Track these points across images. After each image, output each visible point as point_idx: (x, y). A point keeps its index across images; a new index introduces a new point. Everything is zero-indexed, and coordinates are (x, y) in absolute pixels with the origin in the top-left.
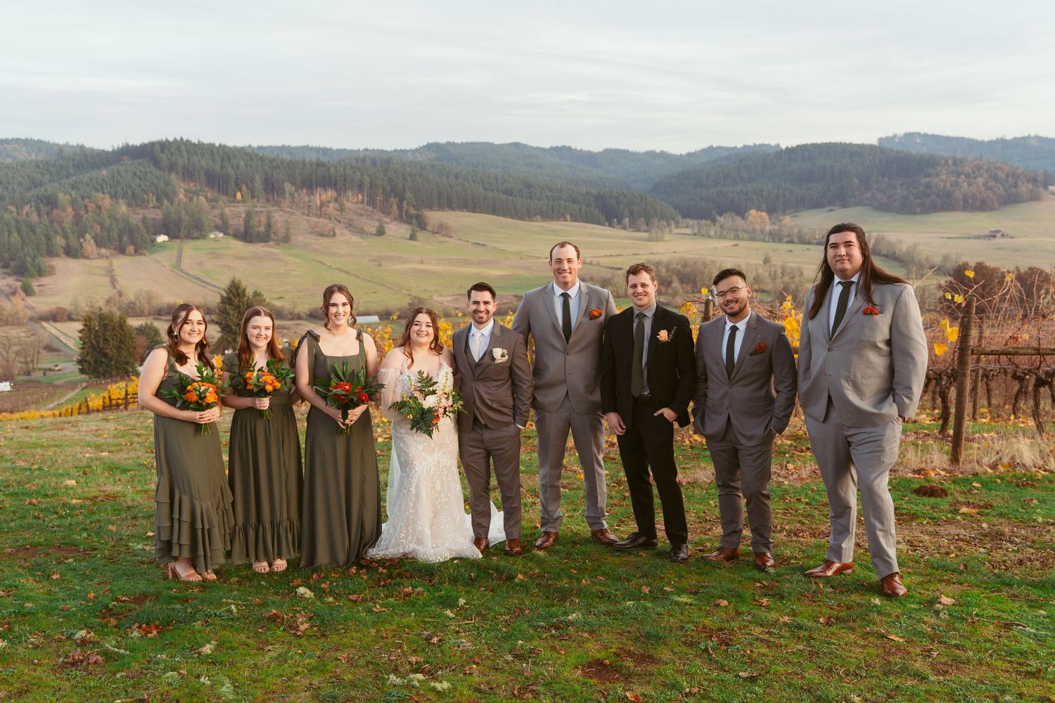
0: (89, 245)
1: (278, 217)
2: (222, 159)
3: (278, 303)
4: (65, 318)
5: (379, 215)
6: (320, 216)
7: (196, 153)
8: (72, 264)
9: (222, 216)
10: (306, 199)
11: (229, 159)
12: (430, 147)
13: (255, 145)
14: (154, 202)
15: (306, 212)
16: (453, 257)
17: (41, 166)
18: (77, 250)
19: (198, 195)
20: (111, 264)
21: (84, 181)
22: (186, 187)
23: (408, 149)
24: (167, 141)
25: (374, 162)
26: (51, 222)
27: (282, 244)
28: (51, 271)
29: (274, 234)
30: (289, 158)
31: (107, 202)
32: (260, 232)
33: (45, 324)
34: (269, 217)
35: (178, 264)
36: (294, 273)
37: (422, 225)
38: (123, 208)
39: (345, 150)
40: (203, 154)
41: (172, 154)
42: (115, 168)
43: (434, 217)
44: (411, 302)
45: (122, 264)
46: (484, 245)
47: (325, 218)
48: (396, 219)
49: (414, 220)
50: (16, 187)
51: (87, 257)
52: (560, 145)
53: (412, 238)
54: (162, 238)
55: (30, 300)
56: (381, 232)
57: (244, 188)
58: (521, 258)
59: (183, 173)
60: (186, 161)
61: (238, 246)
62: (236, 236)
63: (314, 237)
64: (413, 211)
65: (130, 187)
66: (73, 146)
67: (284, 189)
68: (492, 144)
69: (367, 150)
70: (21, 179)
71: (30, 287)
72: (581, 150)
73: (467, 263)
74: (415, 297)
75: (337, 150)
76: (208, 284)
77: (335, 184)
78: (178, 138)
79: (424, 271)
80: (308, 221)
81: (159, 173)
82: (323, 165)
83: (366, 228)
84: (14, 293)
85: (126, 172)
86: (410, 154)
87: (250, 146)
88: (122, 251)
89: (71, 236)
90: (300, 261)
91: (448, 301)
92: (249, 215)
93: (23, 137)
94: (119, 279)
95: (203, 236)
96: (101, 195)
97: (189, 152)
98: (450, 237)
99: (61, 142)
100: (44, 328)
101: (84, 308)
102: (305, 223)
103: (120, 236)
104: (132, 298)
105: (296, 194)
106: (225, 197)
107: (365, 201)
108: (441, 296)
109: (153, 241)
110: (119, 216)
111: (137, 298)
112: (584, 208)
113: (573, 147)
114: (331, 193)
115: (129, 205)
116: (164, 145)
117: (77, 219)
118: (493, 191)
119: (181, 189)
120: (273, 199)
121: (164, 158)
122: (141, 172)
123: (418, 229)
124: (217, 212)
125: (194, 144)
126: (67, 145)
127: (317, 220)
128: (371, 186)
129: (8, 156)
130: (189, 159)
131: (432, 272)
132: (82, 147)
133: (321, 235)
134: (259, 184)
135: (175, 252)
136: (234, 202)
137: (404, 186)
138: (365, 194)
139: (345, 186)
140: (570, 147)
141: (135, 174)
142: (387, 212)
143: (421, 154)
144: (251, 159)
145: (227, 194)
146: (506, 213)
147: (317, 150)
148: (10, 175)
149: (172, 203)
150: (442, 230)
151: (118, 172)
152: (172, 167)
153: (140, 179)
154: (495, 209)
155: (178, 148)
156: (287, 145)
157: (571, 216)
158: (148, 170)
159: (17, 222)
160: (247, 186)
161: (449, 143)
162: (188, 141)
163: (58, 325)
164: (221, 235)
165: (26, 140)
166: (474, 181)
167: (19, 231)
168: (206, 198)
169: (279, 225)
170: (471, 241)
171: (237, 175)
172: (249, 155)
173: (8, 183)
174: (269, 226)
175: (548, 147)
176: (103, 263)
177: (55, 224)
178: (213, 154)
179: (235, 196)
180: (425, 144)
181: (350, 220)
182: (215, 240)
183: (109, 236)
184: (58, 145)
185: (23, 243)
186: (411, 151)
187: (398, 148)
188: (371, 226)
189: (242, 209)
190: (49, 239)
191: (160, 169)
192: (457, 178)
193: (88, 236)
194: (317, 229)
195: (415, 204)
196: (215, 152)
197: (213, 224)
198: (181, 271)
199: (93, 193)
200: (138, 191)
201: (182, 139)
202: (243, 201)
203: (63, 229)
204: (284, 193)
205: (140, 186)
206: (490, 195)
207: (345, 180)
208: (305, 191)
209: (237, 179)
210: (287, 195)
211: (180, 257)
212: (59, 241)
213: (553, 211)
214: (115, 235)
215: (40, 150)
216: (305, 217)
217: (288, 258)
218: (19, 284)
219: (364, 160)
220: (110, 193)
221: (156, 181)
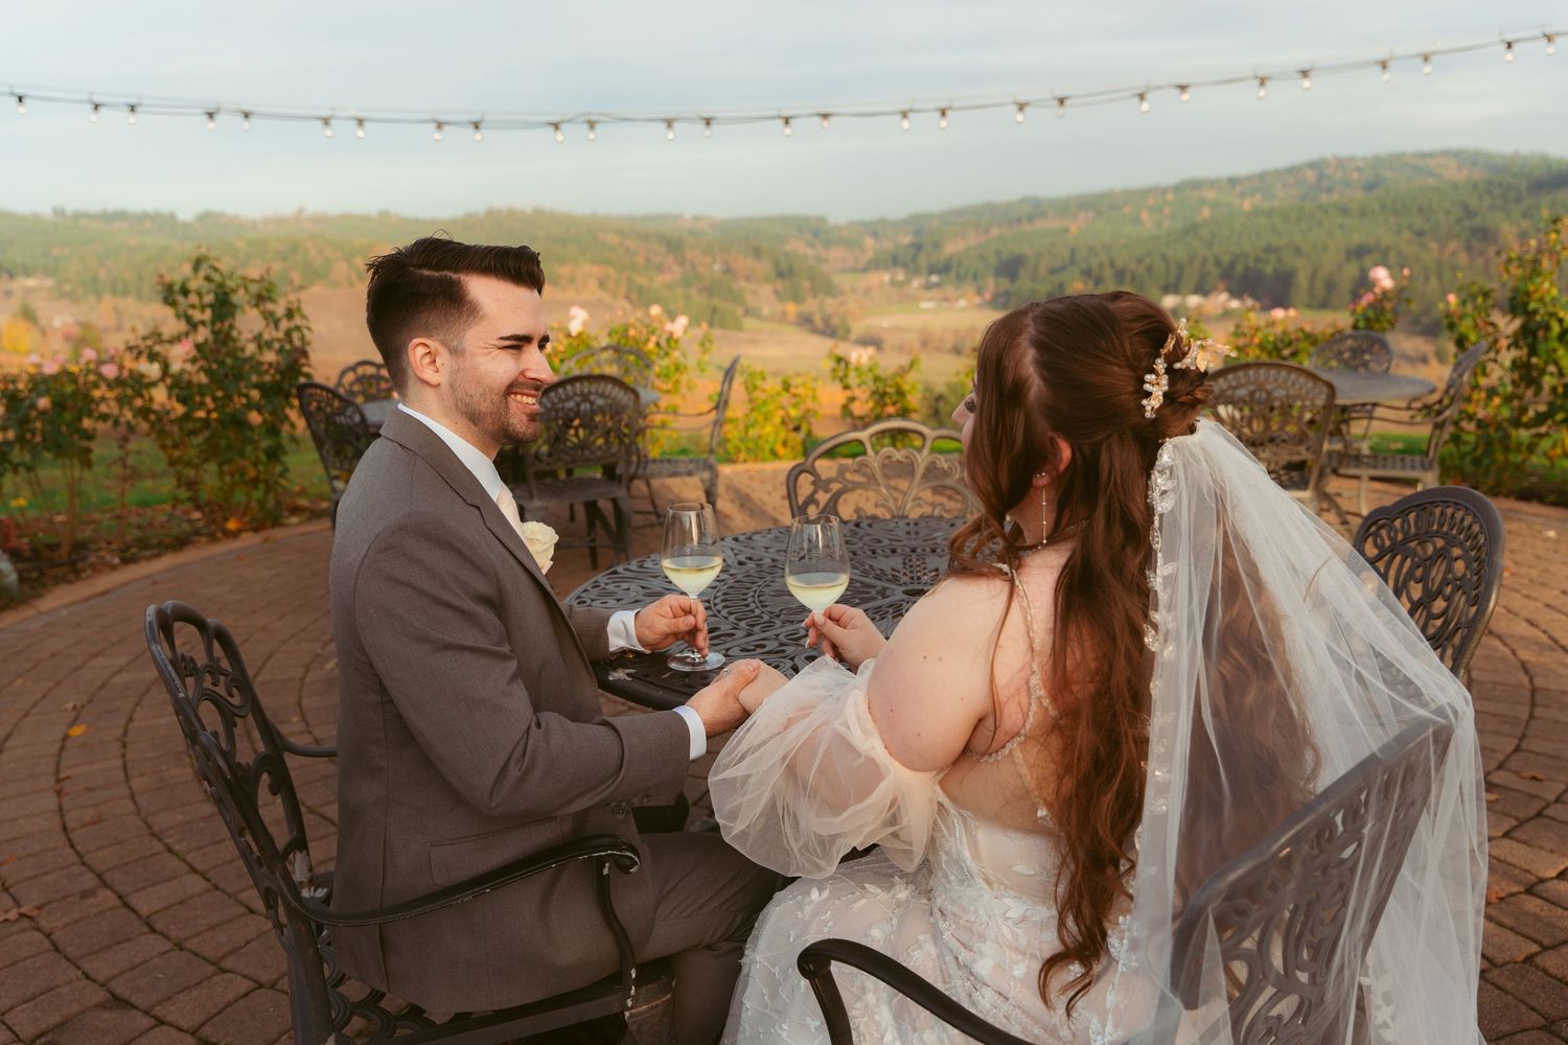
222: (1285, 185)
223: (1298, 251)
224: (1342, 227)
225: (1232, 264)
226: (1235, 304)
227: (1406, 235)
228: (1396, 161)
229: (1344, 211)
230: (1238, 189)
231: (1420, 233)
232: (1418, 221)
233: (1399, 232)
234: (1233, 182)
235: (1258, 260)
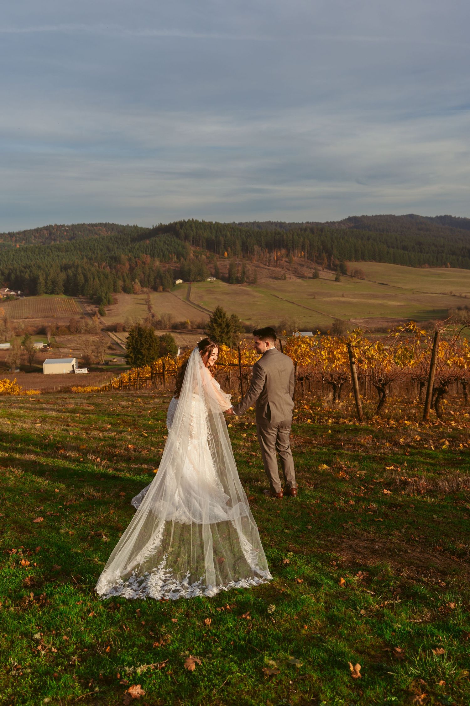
0: (138, 286)
1: (250, 267)
2: (217, 231)
3: (247, 323)
4: (121, 329)
5: (314, 265)
6: (275, 266)
7: (201, 229)
8: (127, 297)
9: (216, 268)
10: (268, 255)
11: (221, 232)
12: (350, 219)
13: (237, 222)
14: (175, 259)
15: (268, 264)
16: (365, 293)
17: (113, 239)
18: (130, 289)
19: (201, 254)
20: (149, 297)
21: (136, 247)
22: (194, 249)
23: (335, 221)
24: (184, 221)
25: (312, 231)
26: (117, 272)
27: (251, 285)
28: (115, 302)
29: (247, 278)
30: (257, 229)
31: (149, 259)
32: (238, 277)
33: (110, 334)
34: (244, 267)
35: (188, 298)
36: (258, 303)
37: (344, 273)
38: (157, 263)
39: (294, 223)
40: (205, 229)
41: (187, 230)
42: (153, 239)
43: (352, 265)
44: (334, 323)
45: (154, 297)
46: (387, 285)
47: (280, 268)
48: (326, 268)
49: (338, 268)
50: (99, 252)
51: (135, 293)
52: (443, 215)
53: (337, 280)
54: (179, 281)
55: (103, 319)
56: (315, 276)
57: (229, 249)
58: (413, 294)
59: (193, 241)
60: (195, 233)
61: (223, 285)
62: (224, 279)
63: (272, 280)
64: (338, 262)
65: (162, 250)
66: (131, 227)
67: (254, 249)
68: (394, 216)
69: (308, 223)
70: (101, 247)
71: (103, 311)
72: (459, 218)
73: (375, 297)
74: (337, 319)
75: (289, 224)
76: (205, 309)
77: (287, 245)
78: (191, 219)
79: (344, 302)
80: (268, 269)
81: (179, 241)
82: (279, 233)
83: (306, 274)
84: (94, 314)
85: (160, 241)
86: (336, 225)
87: (234, 223)
88: (155, 289)
89: (128, 281)
90: (263, 295)
91: (360, 323)
92: (231, 265)
93: (104, 222)
94: (153, 306)
95: (203, 280)
96: (145, 256)
97: (196, 228)
98: (363, 279)
99: (125, 224)
100: (109, 336)
101: (132, 323)
102: (266, 270)
103: (155, 280)
104: (160, 318)
105: (261, 253)
106: (217, 255)
107: (306, 256)
108: (356, 319)
109: (175, 282)
110: (154, 268)
111: (162, 317)
112: (460, 258)
113: (453, 216)
114: (284, 251)
115: (161, 261)
116: (182, 224)
117: (131, 269)
118: (393, 248)
119: (191, 250)
120: (247, 256)
121: (182, 232)
122: (168, 241)
123: (341, 274)
124: (212, 265)
125: (200, 223)
126: (128, 226)
127: (274, 269)
128: (310, 245)
129: (96, 234)
130: (197, 232)
131: (349, 303)
132: (135, 227)
133: (276, 278)
134: (239, 247)
135: (186, 290)
136: (222, 258)
137: (332, 246)
138: (306, 251)
139: (293, 247)
140: (451, 216)
141: (165, 242)
142: (321, 264)
143: (344, 224)
144: (234, 231)
145: (218, 253)
146: (402, 262)
147: (276, 224)
148: (96, 245)
149: (185, 260)
150: (357, 274)
151: (155, 241)
152: (186, 238)
153: (168, 245)
154: (394, 261)
155: (191, 226)
156: (257, 221)
157: (451, 264)
158: (173, 239)
159: (98, 272)
160: (231, 248)
161: (363, 217)
162: (196, 221)
163: (117, 334)
164: (215, 279)
165: (106, 224)
166: (380, 241)
167: (99, 277)
168: (206, 255)
169: (250, 272)
170: (377, 282)
171: (225, 241)
172: (233, 228)
173: (95, 250)
174: (244, 273)
175: (434, 216)
176: (144, 296)
177: (119, 274)
178: (211, 228)
179: (223, 254)
180: (347, 217)
181: (295, 269)
182: (210, 282)
183: (148, 281)
184: (123, 226)
185: (101, 285)
186: (338, 222)
187: (329, 221)
188: (309, 273)
189: (227, 262)
190: (115, 282)
191: (180, 239)
192: (368, 239)
193: (137, 280)
194: (274, 275)
195: (339, 257)
196: (212, 227)
197: (209, 273)
198: (190, 301)
199: (141, 254)
200: (166, 252)
201: (193, 219)
202: (229, 257)
203: (123, 277)
204: (253, 252)
205: (167, 249)
206: (391, 250)
207: (293, 242)
208: (267, 250)
209: (225, 244)
210: (256, 253)
211: (189, 293)
212: (120, 283)
213: (437, 261)
214: (152, 280)
215: (113, 229)
216: (267, 267)
217: (256, 294)
218: (98, 309)
219: (305, 230)
220: (150, 254)
221: (177, 246)
222: (35, 237)
223: (39, 267)
224: (58, 256)
225: (9, 274)
226: (12, 293)
227: (85, 260)
228: (81, 227)
229: (59, 249)
230: (14, 239)
231: (91, 259)
232: (90, 254)
233: (83, 258)
234: (11, 235)
235: (21, 272)
